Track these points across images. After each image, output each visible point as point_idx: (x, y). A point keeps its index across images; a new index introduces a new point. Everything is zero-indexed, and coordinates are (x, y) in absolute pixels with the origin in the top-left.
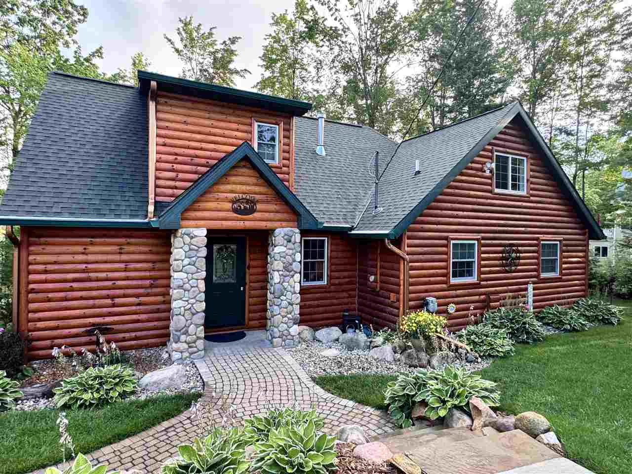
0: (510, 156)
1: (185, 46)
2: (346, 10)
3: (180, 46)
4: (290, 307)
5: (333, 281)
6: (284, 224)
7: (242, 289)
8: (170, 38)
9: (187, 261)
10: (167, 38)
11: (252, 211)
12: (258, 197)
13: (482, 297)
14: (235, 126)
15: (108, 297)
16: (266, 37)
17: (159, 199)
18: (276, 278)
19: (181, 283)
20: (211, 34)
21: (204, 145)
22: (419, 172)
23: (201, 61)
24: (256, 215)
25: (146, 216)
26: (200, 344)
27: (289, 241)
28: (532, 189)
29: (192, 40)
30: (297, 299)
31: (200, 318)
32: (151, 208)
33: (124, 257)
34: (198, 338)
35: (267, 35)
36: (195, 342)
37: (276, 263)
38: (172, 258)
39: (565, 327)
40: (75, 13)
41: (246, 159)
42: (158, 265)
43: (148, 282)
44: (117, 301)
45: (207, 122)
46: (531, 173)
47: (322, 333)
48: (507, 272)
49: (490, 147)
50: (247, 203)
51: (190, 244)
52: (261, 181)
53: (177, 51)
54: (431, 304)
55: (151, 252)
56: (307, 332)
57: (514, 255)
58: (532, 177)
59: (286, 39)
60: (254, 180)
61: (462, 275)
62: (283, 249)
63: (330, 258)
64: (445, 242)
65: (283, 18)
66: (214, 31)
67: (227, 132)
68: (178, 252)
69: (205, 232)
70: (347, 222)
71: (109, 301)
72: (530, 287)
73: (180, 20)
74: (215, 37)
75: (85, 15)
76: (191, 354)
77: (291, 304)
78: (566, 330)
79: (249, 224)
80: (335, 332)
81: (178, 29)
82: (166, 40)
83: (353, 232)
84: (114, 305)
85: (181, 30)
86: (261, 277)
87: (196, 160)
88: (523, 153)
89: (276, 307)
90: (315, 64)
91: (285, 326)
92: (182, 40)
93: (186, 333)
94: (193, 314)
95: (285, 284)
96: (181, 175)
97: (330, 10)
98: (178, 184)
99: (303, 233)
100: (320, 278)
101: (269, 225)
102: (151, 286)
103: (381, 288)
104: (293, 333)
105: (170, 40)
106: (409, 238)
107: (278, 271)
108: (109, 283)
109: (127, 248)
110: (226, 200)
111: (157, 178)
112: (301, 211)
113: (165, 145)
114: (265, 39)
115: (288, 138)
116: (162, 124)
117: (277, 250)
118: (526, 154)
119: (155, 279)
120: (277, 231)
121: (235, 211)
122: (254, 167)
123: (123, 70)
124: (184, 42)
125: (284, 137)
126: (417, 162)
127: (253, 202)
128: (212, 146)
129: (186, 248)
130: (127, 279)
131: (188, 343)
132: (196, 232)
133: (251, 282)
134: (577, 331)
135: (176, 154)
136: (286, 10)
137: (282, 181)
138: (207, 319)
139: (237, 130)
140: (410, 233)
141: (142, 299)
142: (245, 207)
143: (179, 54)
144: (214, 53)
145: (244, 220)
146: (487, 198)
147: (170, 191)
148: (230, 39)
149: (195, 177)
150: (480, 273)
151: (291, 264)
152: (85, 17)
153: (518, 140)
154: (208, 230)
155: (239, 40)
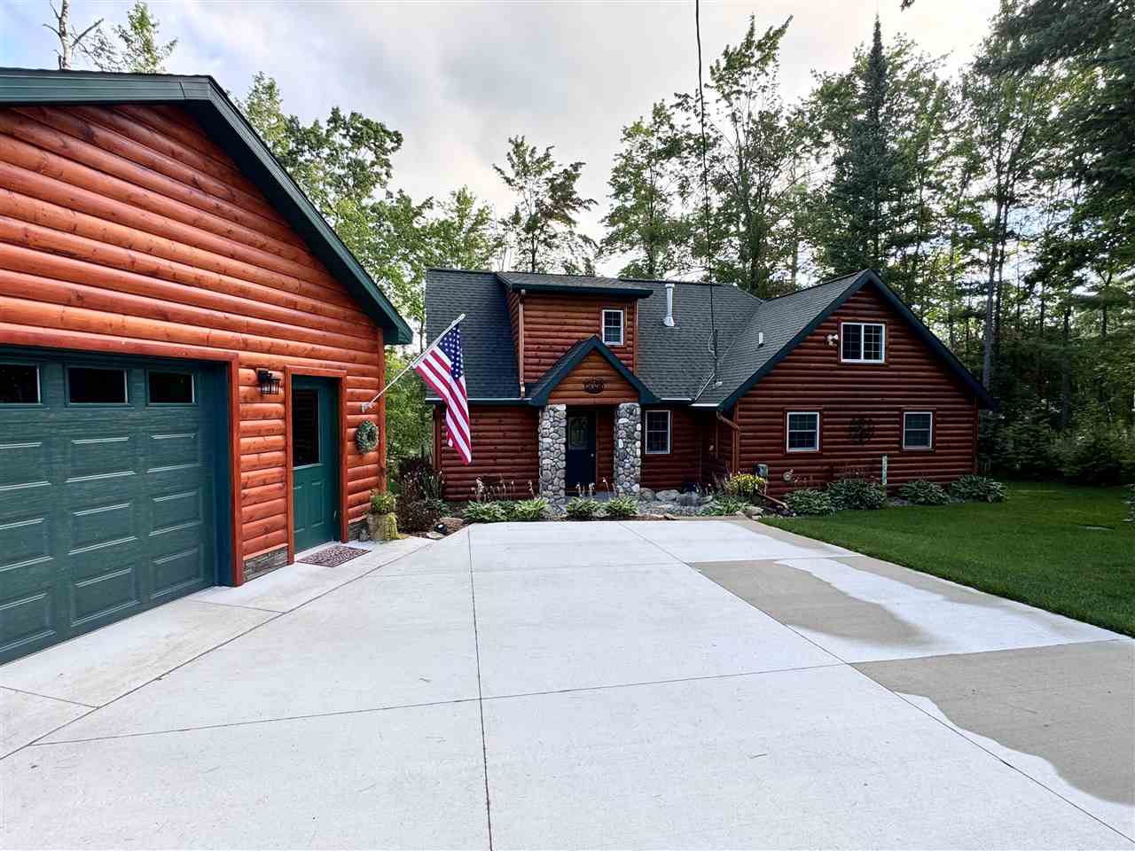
0: (863, 325)
1: (517, 174)
2: (718, 113)
3: (511, 174)
4: (632, 469)
5: (675, 451)
6: (627, 399)
7: (592, 455)
8: (499, 167)
9: (552, 430)
10: (496, 168)
11: (600, 390)
12: (604, 378)
13: (825, 468)
14: (585, 315)
15: (491, 458)
16: (616, 158)
17: (527, 380)
18: (621, 444)
19: (548, 446)
20: (547, 156)
21: (560, 334)
22: (762, 345)
23: (537, 190)
24: (604, 393)
25: (519, 396)
26: (562, 493)
27: (632, 414)
28: (891, 357)
29: (526, 166)
30: (638, 462)
31: (561, 473)
32: (523, 389)
33: (502, 427)
34: (561, 488)
35: (616, 155)
36: (558, 491)
37: (620, 432)
38: (540, 428)
39: (919, 500)
40: (388, 140)
41: (595, 348)
42: (527, 434)
43: (519, 447)
44: (499, 461)
45: (563, 314)
46: (892, 340)
47: (661, 495)
48: (856, 443)
49: (836, 318)
50: (596, 383)
51: (554, 417)
52: (606, 365)
53: (509, 181)
54: (761, 470)
55: (521, 424)
56: (648, 493)
57: (866, 426)
58: (891, 344)
59: (640, 158)
60: (601, 365)
61: (801, 445)
62: (625, 420)
63: (673, 430)
64: (780, 413)
65: (637, 128)
66: (551, 151)
67: (579, 321)
68: (546, 424)
69: (565, 408)
70: (689, 396)
71: (492, 461)
72: (885, 459)
73: (510, 141)
74: (552, 159)
75: (399, 141)
76: (556, 500)
77: (633, 466)
78: (920, 503)
79: (598, 401)
80: (674, 494)
81: (509, 154)
82: (495, 170)
83: (694, 405)
84: (496, 465)
85: (512, 153)
86: (609, 446)
87: (555, 347)
88: (879, 320)
89: (621, 469)
90: (680, 181)
91: (628, 484)
92: (513, 166)
93: (552, 484)
94: (557, 470)
95: (628, 450)
96: (543, 361)
97: (697, 115)
98: (540, 368)
99: (643, 408)
100: (664, 448)
101: (615, 400)
102: (522, 450)
103: (720, 457)
104: (635, 490)
105: (499, 170)
106: (741, 410)
107: (622, 438)
108: (492, 447)
109: (505, 421)
110: (579, 382)
111: (525, 364)
112: (640, 388)
113: (530, 337)
114: (615, 160)
115: (632, 320)
116: (528, 320)
117: (621, 421)
118: (883, 320)
119: (525, 445)
120: (621, 406)
121: (587, 390)
122: (602, 355)
123: (442, 202)
124: (516, 168)
125: (628, 320)
126: (761, 335)
127: (602, 382)
128: (566, 334)
129: (552, 420)
130: (504, 444)
131: (553, 492)
132: (558, 407)
133: (600, 449)
134: (933, 504)
135: (538, 344)
136: (642, 117)
137: (626, 366)
138: (567, 474)
139: (587, 318)
140: (742, 406)
141: (517, 460)
142: (595, 387)
143: (510, 184)
144: (552, 180)
145: (594, 397)
146: (832, 369)
147: (534, 374)
148: (571, 165)
149: (553, 361)
150: (822, 443)
151: (633, 433)
152: (400, 145)
153: (874, 306)
154: (567, 406)
155: (583, 166)
